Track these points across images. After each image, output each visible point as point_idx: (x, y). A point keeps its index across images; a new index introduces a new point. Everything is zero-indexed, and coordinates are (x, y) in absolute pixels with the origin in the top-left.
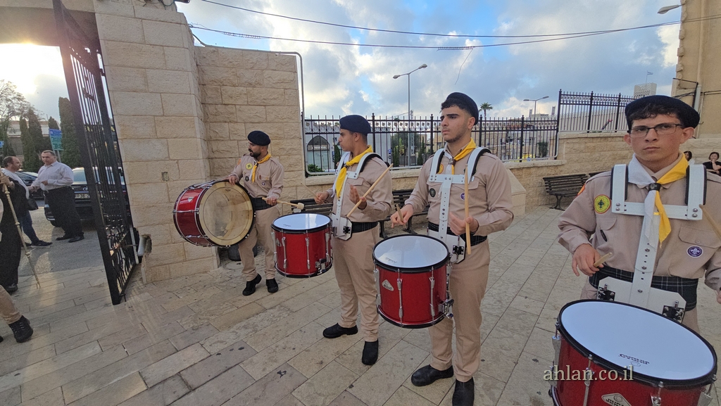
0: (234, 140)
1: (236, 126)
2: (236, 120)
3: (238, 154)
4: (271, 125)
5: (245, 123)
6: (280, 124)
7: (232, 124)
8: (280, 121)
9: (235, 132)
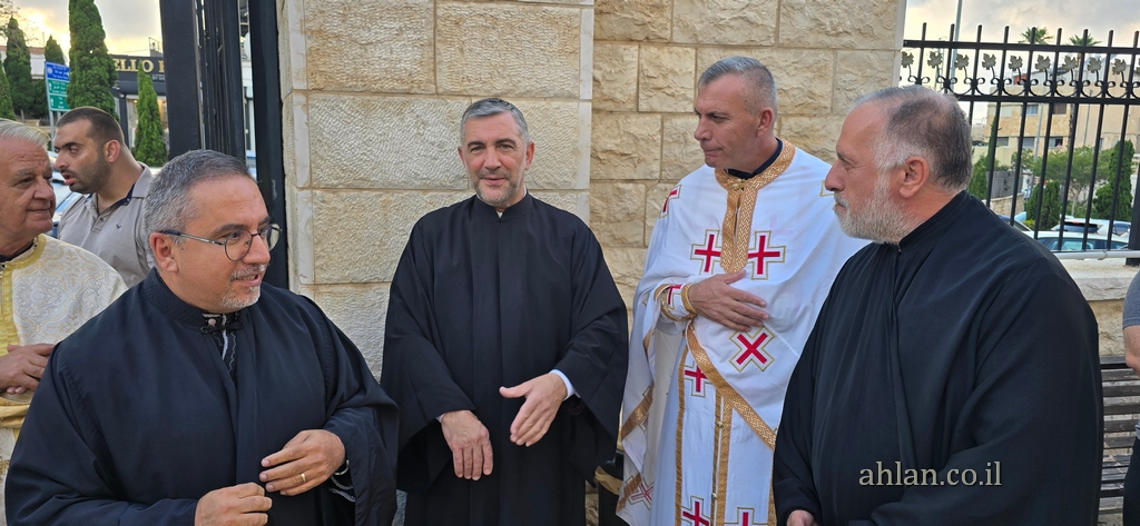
0: (652, 112)
1: (666, 58)
2: (667, 34)
3: (656, 167)
4: (790, 56)
5: (698, 46)
6: (822, 55)
7: (653, 50)
8: (827, 40)
9: (660, 82)
